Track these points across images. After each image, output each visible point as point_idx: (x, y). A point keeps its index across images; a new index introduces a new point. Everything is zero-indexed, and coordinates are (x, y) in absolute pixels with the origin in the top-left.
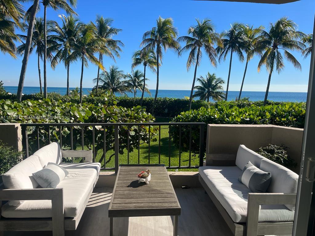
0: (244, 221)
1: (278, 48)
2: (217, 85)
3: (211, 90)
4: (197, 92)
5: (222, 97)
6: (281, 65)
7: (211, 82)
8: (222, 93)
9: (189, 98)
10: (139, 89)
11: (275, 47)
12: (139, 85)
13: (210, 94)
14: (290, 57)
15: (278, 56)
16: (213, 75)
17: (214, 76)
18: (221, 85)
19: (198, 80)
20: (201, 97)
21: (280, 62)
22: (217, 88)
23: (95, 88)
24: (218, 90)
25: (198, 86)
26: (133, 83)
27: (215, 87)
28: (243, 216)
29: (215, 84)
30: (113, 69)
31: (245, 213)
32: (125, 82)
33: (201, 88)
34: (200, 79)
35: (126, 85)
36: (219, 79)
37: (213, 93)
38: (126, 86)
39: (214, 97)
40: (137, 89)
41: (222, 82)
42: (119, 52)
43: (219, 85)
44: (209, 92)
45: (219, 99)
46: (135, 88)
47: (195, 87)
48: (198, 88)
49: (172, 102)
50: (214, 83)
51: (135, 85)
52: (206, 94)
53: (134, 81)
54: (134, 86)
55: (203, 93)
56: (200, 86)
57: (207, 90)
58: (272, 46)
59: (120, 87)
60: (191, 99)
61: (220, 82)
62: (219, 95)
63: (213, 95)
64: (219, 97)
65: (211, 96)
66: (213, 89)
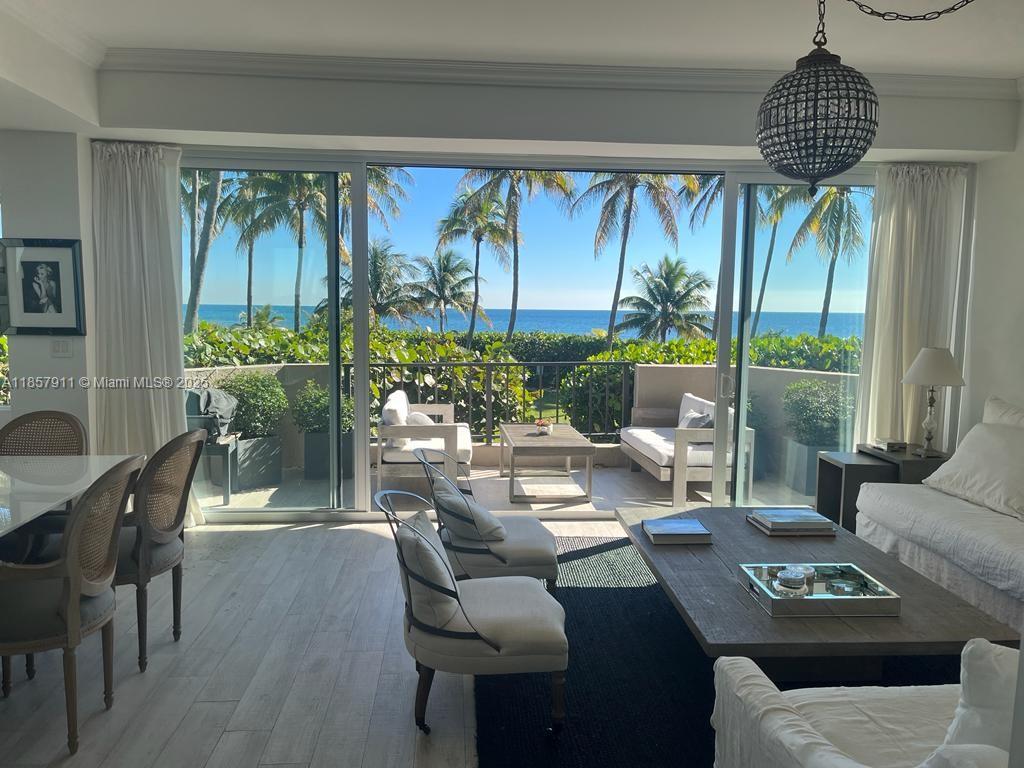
0: (670, 464)
1: (850, 193)
2: (688, 294)
3: (670, 308)
4: (629, 315)
5: (705, 329)
7: (673, 286)
8: (704, 317)
9: (604, 334)
10: (454, 307)
12: (454, 296)
13: (668, 320)
15: (850, 216)
16: (678, 264)
17: (681, 265)
18: (702, 293)
20: (642, 332)
22: (691, 303)
23: (322, 305)
24: (691, 310)
25: (630, 299)
26: (438, 289)
27: (680, 301)
28: (669, 457)
29: (683, 292)
30: (379, 251)
31: (672, 454)
32: (414, 287)
33: (641, 303)
35: (416, 295)
36: (696, 274)
37: (679, 317)
38: (414, 299)
39: (680, 329)
40: (448, 306)
41: (704, 283)
42: (398, 200)
43: (695, 293)
44: (665, 313)
45: (697, 335)
46: (442, 305)
47: (623, 301)
48: (634, 304)
49: (556, 344)
50: (679, 288)
51: (443, 297)
52: (656, 321)
53: (441, 284)
54: (440, 299)
55: (646, 317)
56: (638, 298)
57: (659, 308)
59: (395, 302)
60: (610, 337)
61: (698, 286)
62: (697, 325)
63: (678, 323)
64: (697, 329)
65: (671, 326)
66: (678, 308)
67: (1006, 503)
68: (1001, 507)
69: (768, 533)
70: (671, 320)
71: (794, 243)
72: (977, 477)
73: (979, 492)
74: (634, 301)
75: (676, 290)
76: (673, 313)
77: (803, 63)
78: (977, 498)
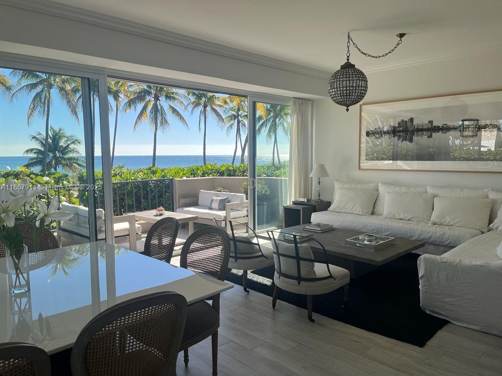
1: (160, 101)
2: (68, 146)
3: (58, 154)
4: (32, 159)
5: (80, 165)
6: (166, 121)
7: (58, 143)
8: (77, 159)
11: (157, 98)
13: (58, 161)
14: (174, 111)
15: (161, 111)
16: (60, 130)
17: (61, 132)
18: (75, 147)
19: (33, 140)
21: (165, 119)
22: (70, 151)
24: (71, 155)
25: (33, 149)
27: (65, 150)
29: (64, 146)
33: (40, 152)
34: (37, 137)
36: (71, 137)
37: (64, 159)
39: (65, 166)
41: (76, 141)
43: (72, 146)
44: (55, 157)
45: (76, 168)
48: (35, 153)
50: (62, 143)
52: (51, 162)
56: (37, 149)
57: (51, 155)
58: (154, 98)
61: (73, 143)
62: (75, 163)
63: (64, 162)
64: (76, 165)
65: (60, 164)
66: (63, 154)
67: (362, 212)
68: (361, 213)
69: (320, 232)
70: (60, 161)
71: (136, 123)
72: (349, 205)
73: (351, 209)
74: (35, 151)
75: (61, 144)
76: (60, 157)
77: (343, 67)
78: (351, 212)
